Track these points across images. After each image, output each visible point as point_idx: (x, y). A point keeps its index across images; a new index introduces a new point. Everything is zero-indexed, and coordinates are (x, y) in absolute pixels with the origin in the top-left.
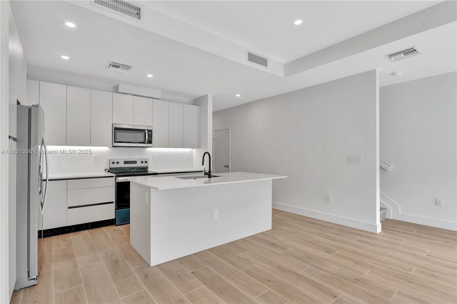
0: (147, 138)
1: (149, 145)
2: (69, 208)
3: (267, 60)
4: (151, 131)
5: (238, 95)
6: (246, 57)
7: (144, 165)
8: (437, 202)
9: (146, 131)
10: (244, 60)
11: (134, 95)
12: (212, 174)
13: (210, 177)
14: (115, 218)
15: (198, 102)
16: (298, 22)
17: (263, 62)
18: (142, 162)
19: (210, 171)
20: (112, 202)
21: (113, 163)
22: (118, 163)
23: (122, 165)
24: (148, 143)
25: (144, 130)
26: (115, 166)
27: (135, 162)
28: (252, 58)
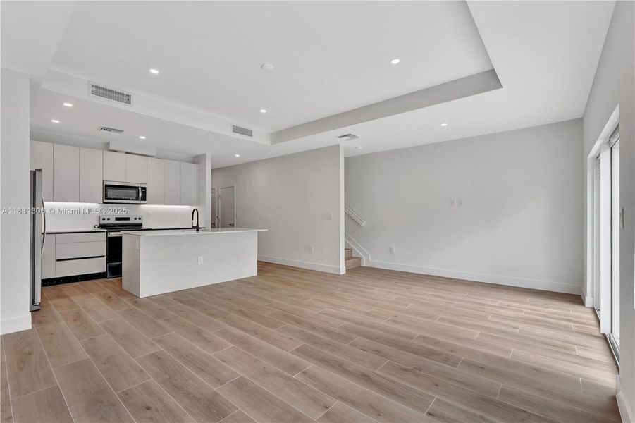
0: (140, 195)
1: (143, 202)
2: (58, 260)
3: (251, 131)
4: (145, 188)
5: (237, 156)
6: (231, 129)
7: (138, 222)
8: (391, 250)
9: (140, 188)
10: (228, 132)
11: (127, 153)
12: (200, 227)
13: (198, 230)
14: (106, 272)
15: (197, 160)
16: (263, 111)
17: (248, 133)
18: (136, 219)
19: (198, 225)
20: (103, 256)
21: (104, 219)
22: (109, 219)
23: (113, 221)
24: (142, 200)
25: (137, 188)
26: (106, 222)
27: (128, 219)
28: (236, 129)
